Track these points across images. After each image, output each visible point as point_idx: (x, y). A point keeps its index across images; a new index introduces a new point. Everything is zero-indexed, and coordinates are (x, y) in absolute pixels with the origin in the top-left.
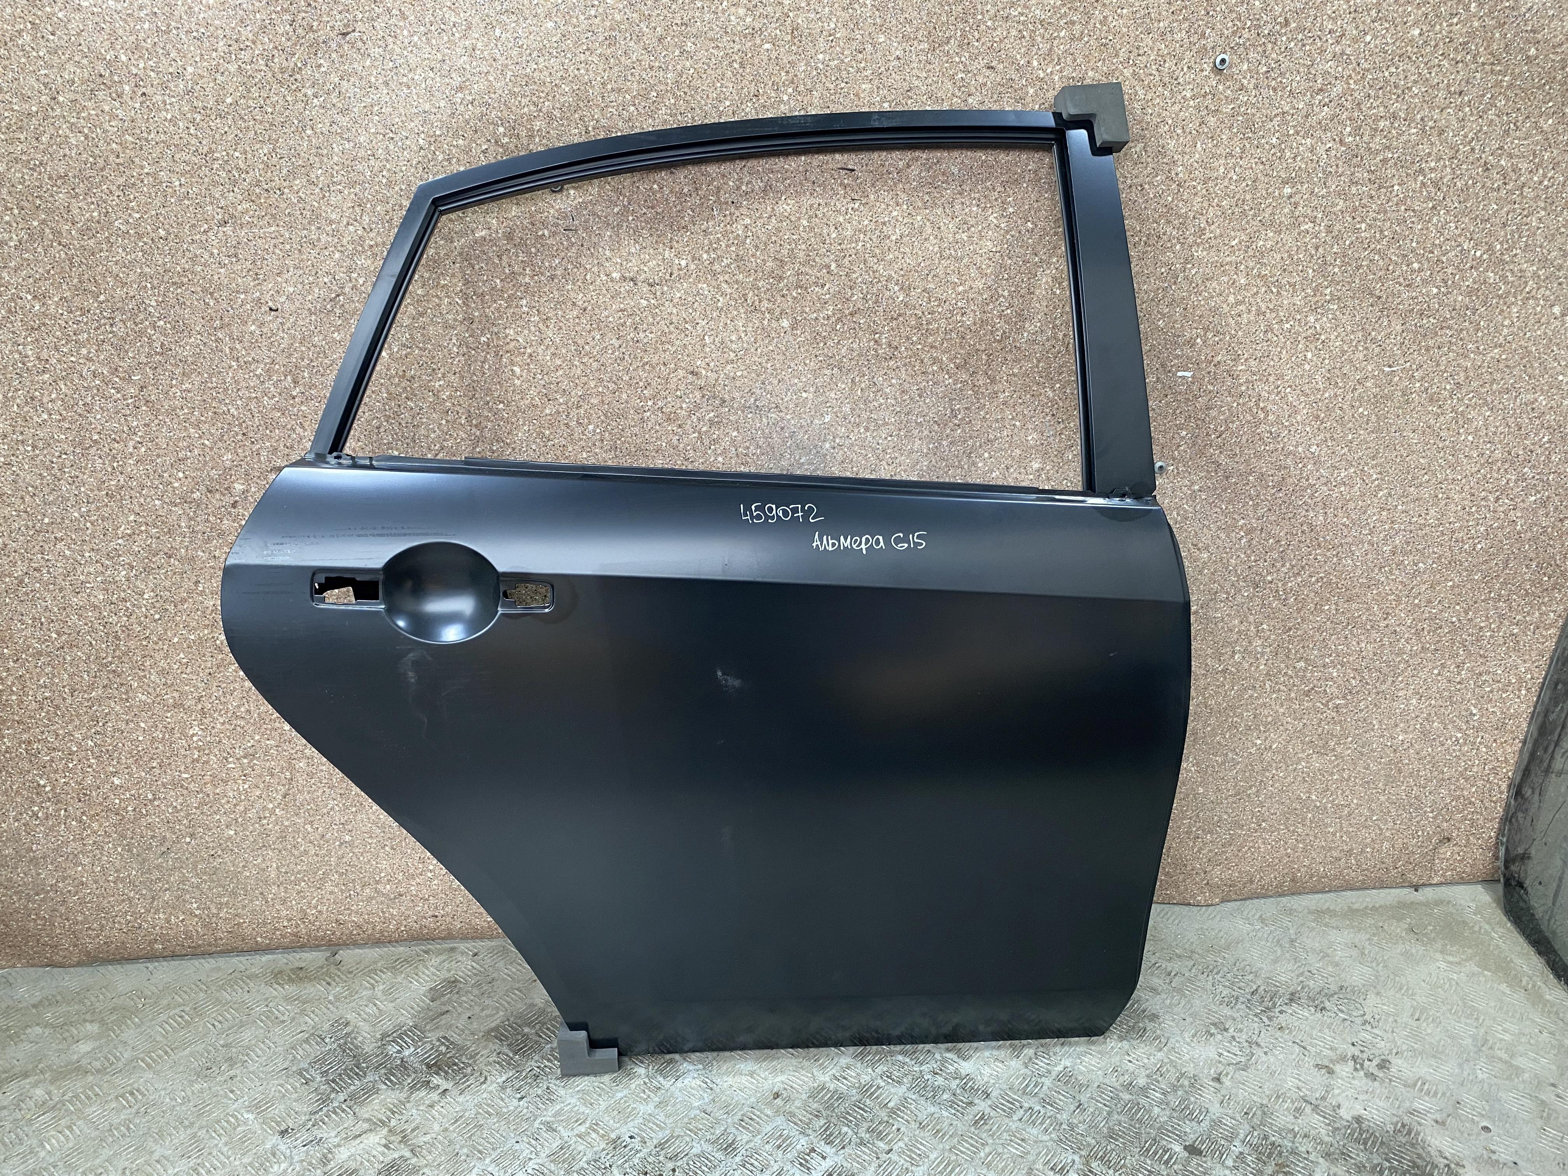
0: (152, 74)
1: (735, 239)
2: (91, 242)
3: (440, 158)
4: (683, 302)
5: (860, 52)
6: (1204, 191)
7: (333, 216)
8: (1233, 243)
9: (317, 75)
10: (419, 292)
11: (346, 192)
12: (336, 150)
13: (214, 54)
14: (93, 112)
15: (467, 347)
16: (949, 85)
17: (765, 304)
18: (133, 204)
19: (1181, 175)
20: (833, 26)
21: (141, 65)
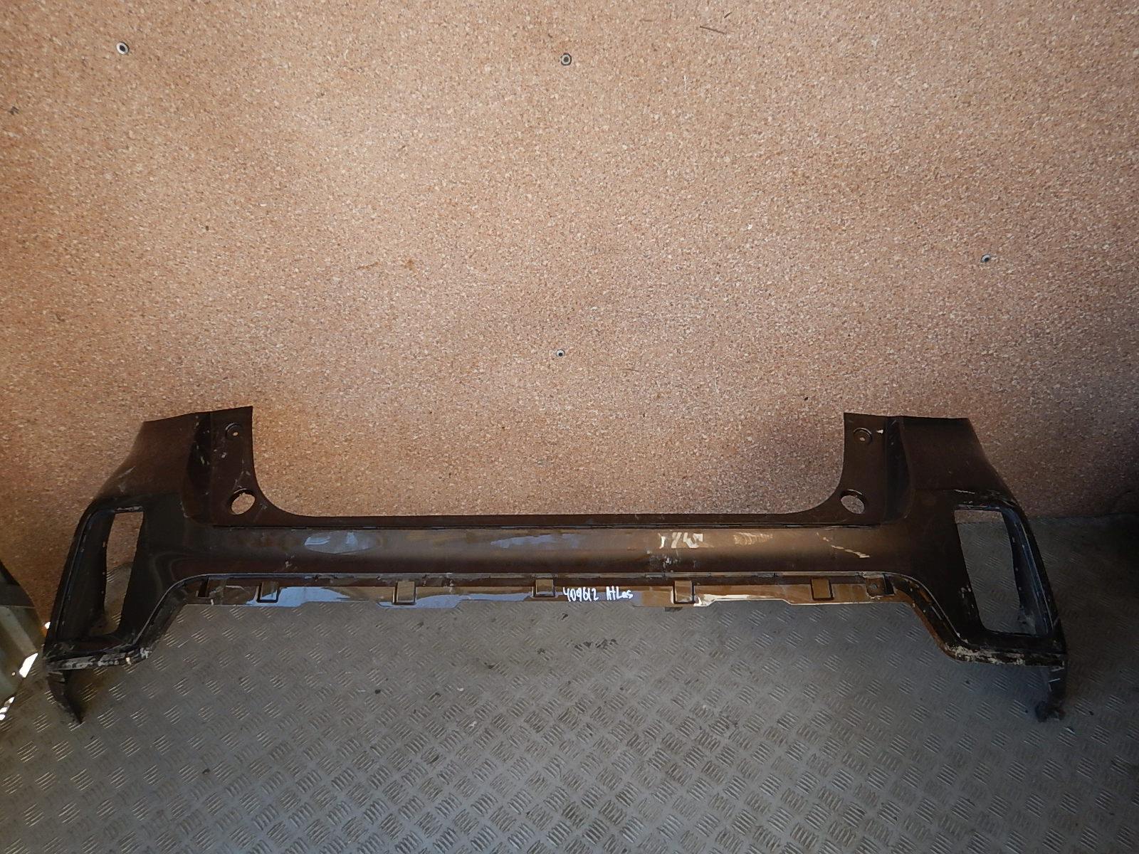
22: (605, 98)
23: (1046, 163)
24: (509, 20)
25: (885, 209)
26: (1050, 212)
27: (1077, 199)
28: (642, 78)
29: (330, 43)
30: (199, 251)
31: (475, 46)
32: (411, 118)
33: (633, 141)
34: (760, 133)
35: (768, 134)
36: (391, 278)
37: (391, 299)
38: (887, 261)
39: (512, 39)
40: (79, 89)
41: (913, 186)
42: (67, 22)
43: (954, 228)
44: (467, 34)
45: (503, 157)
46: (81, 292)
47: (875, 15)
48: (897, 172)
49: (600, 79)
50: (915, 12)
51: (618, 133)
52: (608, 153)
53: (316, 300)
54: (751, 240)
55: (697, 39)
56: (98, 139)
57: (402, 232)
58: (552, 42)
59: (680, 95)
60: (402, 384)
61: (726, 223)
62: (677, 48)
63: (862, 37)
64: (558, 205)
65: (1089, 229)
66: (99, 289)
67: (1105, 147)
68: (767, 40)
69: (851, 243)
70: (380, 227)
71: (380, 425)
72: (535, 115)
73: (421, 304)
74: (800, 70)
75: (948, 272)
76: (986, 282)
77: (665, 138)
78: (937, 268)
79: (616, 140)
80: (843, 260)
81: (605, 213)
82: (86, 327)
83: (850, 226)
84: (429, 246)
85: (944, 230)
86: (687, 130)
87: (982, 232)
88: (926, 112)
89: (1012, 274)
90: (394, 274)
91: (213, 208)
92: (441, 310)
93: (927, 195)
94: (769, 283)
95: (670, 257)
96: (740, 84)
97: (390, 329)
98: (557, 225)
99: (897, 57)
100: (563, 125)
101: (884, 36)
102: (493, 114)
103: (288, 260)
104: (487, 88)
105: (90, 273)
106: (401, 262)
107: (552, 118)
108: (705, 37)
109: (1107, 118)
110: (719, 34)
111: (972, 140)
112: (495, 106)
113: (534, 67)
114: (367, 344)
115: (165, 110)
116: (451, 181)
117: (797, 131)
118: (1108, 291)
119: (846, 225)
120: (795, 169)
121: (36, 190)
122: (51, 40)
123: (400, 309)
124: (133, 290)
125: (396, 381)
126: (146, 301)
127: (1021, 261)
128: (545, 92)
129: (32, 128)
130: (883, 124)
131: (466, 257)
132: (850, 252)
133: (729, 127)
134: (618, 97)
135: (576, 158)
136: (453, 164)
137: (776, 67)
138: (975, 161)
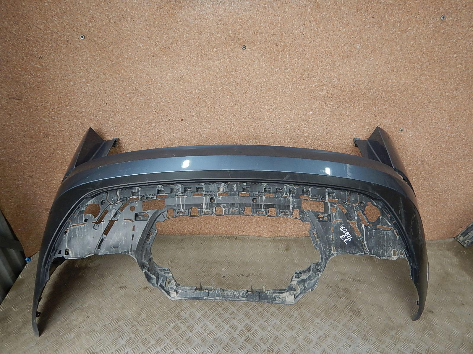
0: (136, 15)
1: (292, 64)
2: (118, 60)
3: (213, 39)
4: (275, 80)
5: (336, 12)
6: (430, 55)
7: (183, 55)
8: (436, 70)
9: (181, 16)
10: (204, 75)
11: (187, 48)
12: (185, 36)
13: (153, 10)
14: (120, 25)
15: (216, 91)
16: (360, 22)
17: (298, 81)
18: (129, 51)
19: (424, 50)
20: (329, 4)
21: (133, 13)
22: (258, 62)
23: (423, 94)
24: (224, 32)
25: (362, 108)
26: (425, 113)
27: (435, 108)
28: (272, 55)
29: (158, 38)
30: (102, 112)
31: (211, 41)
32: (186, 66)
33: (268, 78)
34: (315, 78)
35: (318, 78)
36: (174, 125)
37: (174, 134)
39: (225, 39)
40: (65, 51)
41: (373, 100)
42: (63, 27)
43: (389, 117)
44: (208, 37)
45: (219, 82)
46: (56, 126)
47: (358, 37)
48: (367, 95)
49: (256, 55)
50: (373, 36)
51: (262, 75)
52: (258, 82)
53: (145, 133)
54: (311, 118)
55: (292, 42)
56: (69, 69)
57: (179, 108)
58: (239, 41)
59: (286, 62)
61: (302, 110)
62: (285, 45)
63: (353, 44)
64: (239, 100)
65: (440, 120)
66: (63, 125)
67: (445, 90)
68: (318, 44)
69: (350, 121)
70: (171, 106)
72: (231, 66)
74: (330, 55)
76: (401, 139)
77: (280, 78)
79: (261, 78)
80: (346, 127)
81: (256, 105)
82: (57, 140)
83: (349, 114)
84: (189, 114)
85: (385, 118)
86: (288, 75)
87: (400, 119)
88: (377, 73)
89: (412, 136)
90: (176, 124)
91: (109, 97)
93: (378, 104)
94: (318, 134)
95: (280, 122)
96: (308, 59)
98: (238, 108)
99: (367, 52)
100: (242, 71)
101: (362, 44)
102: (216, 66)
103: (136, 117)
104: (215, 56)
105: (61, 119)
106: (178, 120)
107: (238, 68)
111: (395, 84)
112: (217, 63)
113: (232, 49)
115: (96, 59)
116: (199, 90)
117: (329, 77)
118: (449, 145)
119: (348, 114)
120: (328, 92)
121: (44, 87)
122: (57, 33)
124: (76, 126)
126: (81, 131)
127: (415, 131)
128: (236, 59)
129: (46, 64)
130: (361, 76)
131: (203, 119)
132: (349, 124)
133: (304, 75)
134: (263, 62)
135: (246, 83)
136: (200, 83)
137: (321, 54)
138: (396, 92)
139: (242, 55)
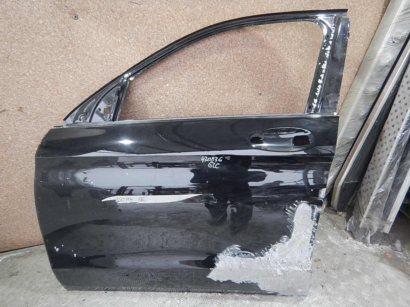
22: (95, 33)
23: (272, 54)
25: (218, 75)
26: (278, 73)
27: (286, 68)
28: (110, 24)
31: (33, 11)
32: (10, 43)
33: (111, 50)
36: (13, 116)
38: (224, 96)
39: (50, 8)
43: (246, 82)
45: (55, 60)
48: (219, 60)
49: (92, 25)
51: (104, 48)
52: (102, 56)
54: (169, 90)
55: (129, 7)
57: (14, 94)
58: (68, 9)
59: (127, 31)
60: (27, 165)
61: (157, 84)
63: (195, 6)
64: (84, 80)
65: (293, 79)
67: (291, 48)
68: (157, 8)
69: (209, 89)
70: (3, 93)
71: (21, 186)
72: (66, 41)
73: (30, 127)
74: (173, 19)
75: (247, 99)
76: (262, 102)
77: (125, 49)
78: (243, 98)
79: (104, 51)
80: (207, 97)
83: (206, 83)
84: (29, 100)
85: (242, 83)
86: (133, 45)
87: (256, 83)
89: (270, 99)
90: (14, 114)
92: (40, 129)
93: (232, 69)
94: (180, 107)
95: (137, 99)
96: (151, 25)
97: (17, 140)
98: (86, 88)
99: (210, 14)
100: (80, 45)
101: (203, 6)
102: (47, 41)
104: (42, 30)
106: (16, 109)
107: (75, 42)
108: (132, 6)
109: (289, 37)
110: (138, 5)
111: (244, 46)
112: (47, 37)
113: (62, 20)
114: (7, 148)
116: (34, 71)
119: (205, 82)
120: (180, 60)
123: (20, 130)
125: (24, 164)
127: (272, 94)
128: (69, 31)
131: (47, 104)
132: (209, 94)
133: (150, 44)
134: (101, 33)
135: (88, 59)
136: (33, 63)
137: (163, 18)
138: (246, 54)
139: (75, 26)
